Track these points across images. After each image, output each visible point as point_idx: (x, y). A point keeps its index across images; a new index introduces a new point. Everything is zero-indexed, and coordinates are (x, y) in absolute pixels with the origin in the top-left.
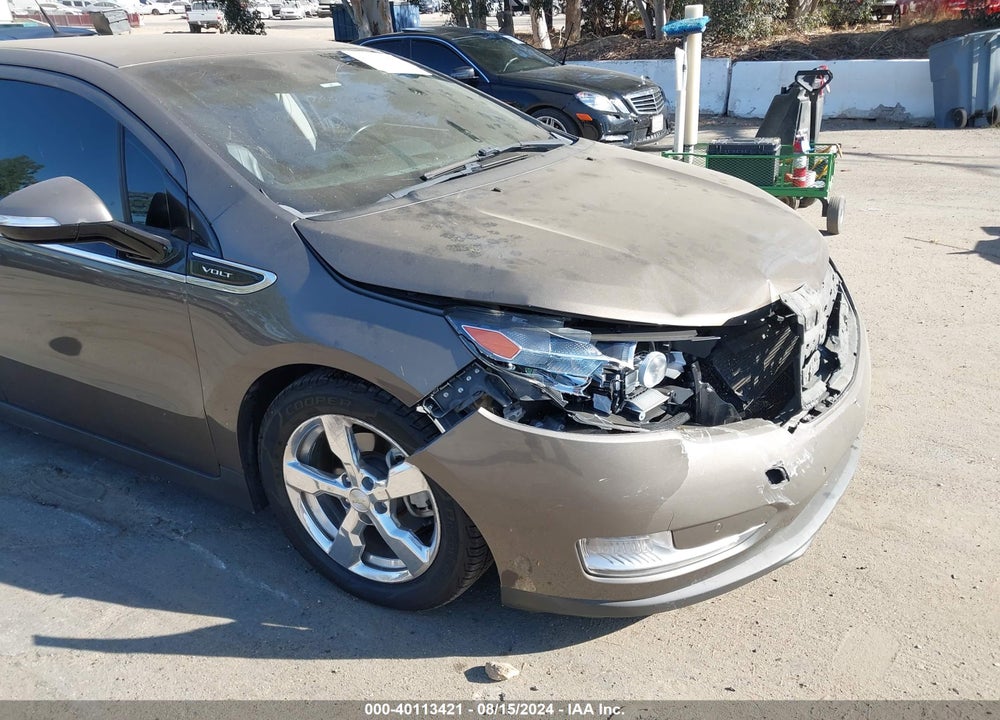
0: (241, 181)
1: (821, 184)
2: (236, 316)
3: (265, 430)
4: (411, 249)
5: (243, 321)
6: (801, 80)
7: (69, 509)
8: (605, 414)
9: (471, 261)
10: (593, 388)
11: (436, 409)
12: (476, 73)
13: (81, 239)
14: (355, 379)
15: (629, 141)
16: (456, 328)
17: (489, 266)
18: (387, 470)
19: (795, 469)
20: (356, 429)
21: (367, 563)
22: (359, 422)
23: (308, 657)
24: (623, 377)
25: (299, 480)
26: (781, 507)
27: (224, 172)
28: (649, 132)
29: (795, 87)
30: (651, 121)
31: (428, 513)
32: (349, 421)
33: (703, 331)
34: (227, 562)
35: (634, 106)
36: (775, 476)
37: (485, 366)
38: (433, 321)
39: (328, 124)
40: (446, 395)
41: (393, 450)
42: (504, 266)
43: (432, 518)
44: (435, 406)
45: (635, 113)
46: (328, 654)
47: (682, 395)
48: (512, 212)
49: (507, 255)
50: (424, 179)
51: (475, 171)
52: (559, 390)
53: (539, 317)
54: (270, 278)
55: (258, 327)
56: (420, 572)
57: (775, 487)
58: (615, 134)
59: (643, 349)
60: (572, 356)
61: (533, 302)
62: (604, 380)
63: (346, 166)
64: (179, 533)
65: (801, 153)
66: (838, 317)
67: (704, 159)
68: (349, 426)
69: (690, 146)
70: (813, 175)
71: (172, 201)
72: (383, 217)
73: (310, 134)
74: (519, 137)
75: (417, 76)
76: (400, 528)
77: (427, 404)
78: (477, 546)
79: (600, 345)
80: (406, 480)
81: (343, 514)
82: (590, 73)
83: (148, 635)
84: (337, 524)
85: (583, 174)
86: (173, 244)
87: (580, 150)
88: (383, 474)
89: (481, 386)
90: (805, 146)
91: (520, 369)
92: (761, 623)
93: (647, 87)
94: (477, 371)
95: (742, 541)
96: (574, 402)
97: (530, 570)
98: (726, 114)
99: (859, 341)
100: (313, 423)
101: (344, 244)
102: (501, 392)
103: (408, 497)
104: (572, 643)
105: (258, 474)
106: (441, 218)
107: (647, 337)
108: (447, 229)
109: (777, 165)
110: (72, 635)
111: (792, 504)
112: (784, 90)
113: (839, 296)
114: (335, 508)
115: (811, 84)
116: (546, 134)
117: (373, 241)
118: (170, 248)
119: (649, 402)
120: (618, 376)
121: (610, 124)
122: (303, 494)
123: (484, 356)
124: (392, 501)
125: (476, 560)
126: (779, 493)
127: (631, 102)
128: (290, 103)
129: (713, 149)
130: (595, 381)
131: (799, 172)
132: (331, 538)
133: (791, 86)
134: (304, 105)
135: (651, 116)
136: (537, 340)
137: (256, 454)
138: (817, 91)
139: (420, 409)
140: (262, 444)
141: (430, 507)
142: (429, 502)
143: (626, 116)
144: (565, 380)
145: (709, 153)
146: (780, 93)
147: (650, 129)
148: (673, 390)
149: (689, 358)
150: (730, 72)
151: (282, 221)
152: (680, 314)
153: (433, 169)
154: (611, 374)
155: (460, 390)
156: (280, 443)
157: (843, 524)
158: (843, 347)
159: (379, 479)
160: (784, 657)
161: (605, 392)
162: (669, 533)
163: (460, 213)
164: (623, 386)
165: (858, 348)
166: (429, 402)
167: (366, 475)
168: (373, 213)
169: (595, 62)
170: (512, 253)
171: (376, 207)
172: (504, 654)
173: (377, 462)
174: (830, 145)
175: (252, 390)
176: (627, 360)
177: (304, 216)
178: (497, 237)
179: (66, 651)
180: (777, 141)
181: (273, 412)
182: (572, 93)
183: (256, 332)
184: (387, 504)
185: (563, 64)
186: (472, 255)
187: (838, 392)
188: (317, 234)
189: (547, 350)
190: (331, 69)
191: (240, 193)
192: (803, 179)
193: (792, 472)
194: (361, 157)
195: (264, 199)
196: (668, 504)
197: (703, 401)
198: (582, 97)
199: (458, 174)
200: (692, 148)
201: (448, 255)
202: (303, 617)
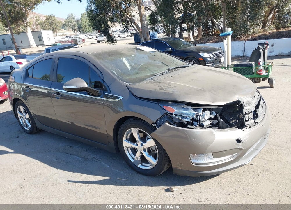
0: (115, 77)
1: (267, 74)
2: (112, 107)
3: (119, 133)
4: (151, 89)
5: (113, 108)
6: (260, 46)
7: (73, 155)
8: (196, 126)
9: (164, 92)
10: (193, 120)
11: (157, 125)
12: (172, 49)
13: (81, 91)
14: (139, 119)
15: (214, 65)
16: (161, 106)
17: (168, 92)
18: (146, 141)
19: (244, 139)
20: (140, 132)
21: (142, 165)
22: (140, 129)
23: (128, 186)
24: (200, 117)
25: (126, 144)
26: (241, 149)
27: (111, 75)
28: (220, 62)
29: (259, 48)
30: (220, 59)
31: (156, 152)
32: (137, 129)
33: (219, 106)
34: (109, 166)
35: (215, 55)
36: (239, 141)
37: (168, 115)
38: (156, 105)
39: (133, 64)
40: (159, 122)
41: (148, 136)
42: (172, 92)
43: (157, 153)
44: (156, 124)
45: (216, 57)
46: (133, 185)
47: (215, 122)
48: (174, 81)
49: (172, 90)
50: (155, 75)
51: (167, 73)
52: (185, 121)
53: (179, 103)
54: (121, 98)
55: (116, 109)
56: (154, 166)
57: (238, 144)
58: (210, 63)
59: (204, 110)
60: (187, 112)
61: (178, 100)
62: (195, 117)
63: (138, 73)
64: (98, 160)
65: (261, 66)
66: (259, 105)
67: (233, 69)
68: (138, 130)
69: (229, 65)
70: (265, 71)
71: (100, 82)
72: (146, 83)
73: (129, 67)
74: (178, 65)
75: (154, 52)
76: (149, 155)
77: (155, 124)
78: (167, 158)
79: (194, 109)
80: (150, 143)
81: (136, 152)
82: (204, 47)
83: (92, 180)
84: (135, 156)
85: (193, 72)
86: (100, 91)
87: (194, 67)
88: (145, 142)
89: (166, 119)
90: (262, 63)
91: (176, 115)
92: (239, 181)
93: (219, 50)
94: (166, 116)
95: (232, 157)
96: (188, 123)
97: (181, 166)
98: (244, 56)
99: (266, 111)
100: (130, 130)
101: (136, 89)
102: (171, 121)
103: (151, 147)
104: (191, 184)
105: (117, 143)
106: (158, 83)
107: (205, 108)
108: (159, 85)
109: (254, 69)
110: (76, 180)
111: (244, 149)
112: (256, 49)
113: (260, 100)
114: (134, 151)
115: (263, 47)
116: (186, 64)
117: (143, 88)
118: (99, 92)
119: (207, 123)
120: (198, 117)
121: (209, 61)
122: (127, 148)
123: (167, 112)
124: (147, 148)
125: (167, 162)
126: (240, 145)
127: (214, 54)
128: (124, 60)
129: (235, 66)
130: (193, 118)
131: (260, 71)
132: (133, 159)
133: (258, 48)
134: (128, 60)
135: (220, 58)
136: (179, 109)
137: (117, 139)
138: (264, 49)
139: (153, 125)
140: (118, 136)
141: (156, 150)
142: (156, 149)
143: (213, 58)
144: (187, 118)
145: (234, 67)
146: (254, 50)
147: (220, 61)
148: (213, 121)
149: (216, 113)
150: (245, 44)
151: (124, 85)
152: (213, 102)
153: (157, 73)
154: (197, 116)
155: (162, 121)
156: (122, 135)
157: (264, 159)
158: (260, 112)
159: (144, 143)
160: (244, 188)
161: (195, 121)
162: (211, 154)
163: (163, 82)
164: (200, 119)
165: (265, 113)
166: (155, 123)
167: (142, 142)
168: (143, 83)
169: (206, 44)
170: (174, 89)
171: (144, 82)
172: (174, 186)
173: (144, 140)
174: (269, 63)
175: (117, 123)
176: (200, 113)
177: (128, 84)
178: (170, 87)
179: (75, 183)
180: (254, 62)
181: (121, 128)
182: (197, 53)
183: (116, 110)
184: (146, 149)
185: (195, 45)
186: (165, 90)
187: (258, 123)
188: (131, 88)
189: (182, 111)
190: (134, 51)
191: (115, 80)
192: (261, 72)
193: (243, 141)
194: (141, 72)
195: (120, 81)
196: (211, 146)
197: (221, 123)
198: (201, 54)
199: (163, 74)
200: (230, 66)
201: (160, 91)
202: (127, 178)
